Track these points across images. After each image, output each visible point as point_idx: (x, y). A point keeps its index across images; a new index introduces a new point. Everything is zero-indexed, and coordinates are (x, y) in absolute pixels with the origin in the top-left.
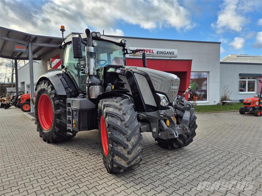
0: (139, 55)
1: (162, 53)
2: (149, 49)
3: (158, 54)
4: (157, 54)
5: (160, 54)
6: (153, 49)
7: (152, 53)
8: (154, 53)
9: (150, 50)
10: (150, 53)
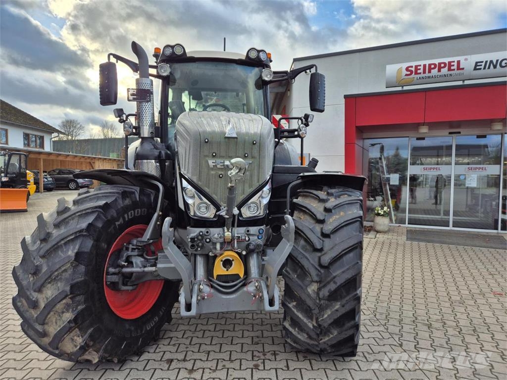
0: (415, 81)
1: (493, 64)
2: (446, 60)
3: (480, 69)
4: (475, 69)
5: (484, 68)
6: (461, 59)
7: (459, 68)
8: (463, 69)
9: (450, 63)
10: (449, 69)
